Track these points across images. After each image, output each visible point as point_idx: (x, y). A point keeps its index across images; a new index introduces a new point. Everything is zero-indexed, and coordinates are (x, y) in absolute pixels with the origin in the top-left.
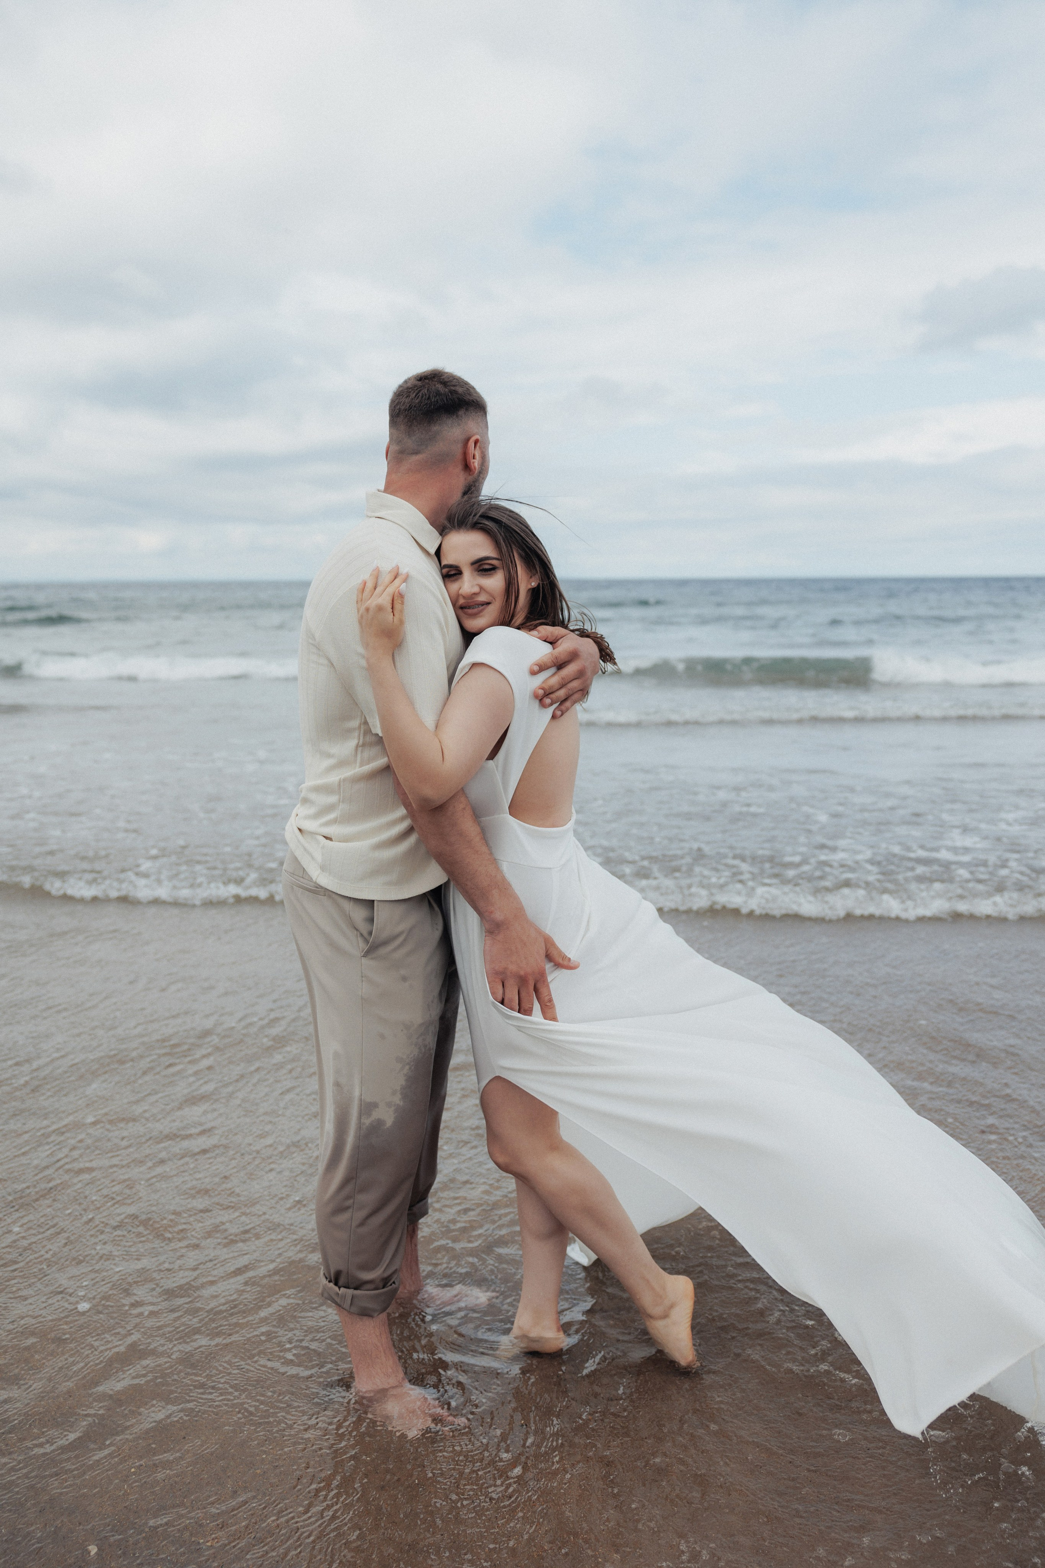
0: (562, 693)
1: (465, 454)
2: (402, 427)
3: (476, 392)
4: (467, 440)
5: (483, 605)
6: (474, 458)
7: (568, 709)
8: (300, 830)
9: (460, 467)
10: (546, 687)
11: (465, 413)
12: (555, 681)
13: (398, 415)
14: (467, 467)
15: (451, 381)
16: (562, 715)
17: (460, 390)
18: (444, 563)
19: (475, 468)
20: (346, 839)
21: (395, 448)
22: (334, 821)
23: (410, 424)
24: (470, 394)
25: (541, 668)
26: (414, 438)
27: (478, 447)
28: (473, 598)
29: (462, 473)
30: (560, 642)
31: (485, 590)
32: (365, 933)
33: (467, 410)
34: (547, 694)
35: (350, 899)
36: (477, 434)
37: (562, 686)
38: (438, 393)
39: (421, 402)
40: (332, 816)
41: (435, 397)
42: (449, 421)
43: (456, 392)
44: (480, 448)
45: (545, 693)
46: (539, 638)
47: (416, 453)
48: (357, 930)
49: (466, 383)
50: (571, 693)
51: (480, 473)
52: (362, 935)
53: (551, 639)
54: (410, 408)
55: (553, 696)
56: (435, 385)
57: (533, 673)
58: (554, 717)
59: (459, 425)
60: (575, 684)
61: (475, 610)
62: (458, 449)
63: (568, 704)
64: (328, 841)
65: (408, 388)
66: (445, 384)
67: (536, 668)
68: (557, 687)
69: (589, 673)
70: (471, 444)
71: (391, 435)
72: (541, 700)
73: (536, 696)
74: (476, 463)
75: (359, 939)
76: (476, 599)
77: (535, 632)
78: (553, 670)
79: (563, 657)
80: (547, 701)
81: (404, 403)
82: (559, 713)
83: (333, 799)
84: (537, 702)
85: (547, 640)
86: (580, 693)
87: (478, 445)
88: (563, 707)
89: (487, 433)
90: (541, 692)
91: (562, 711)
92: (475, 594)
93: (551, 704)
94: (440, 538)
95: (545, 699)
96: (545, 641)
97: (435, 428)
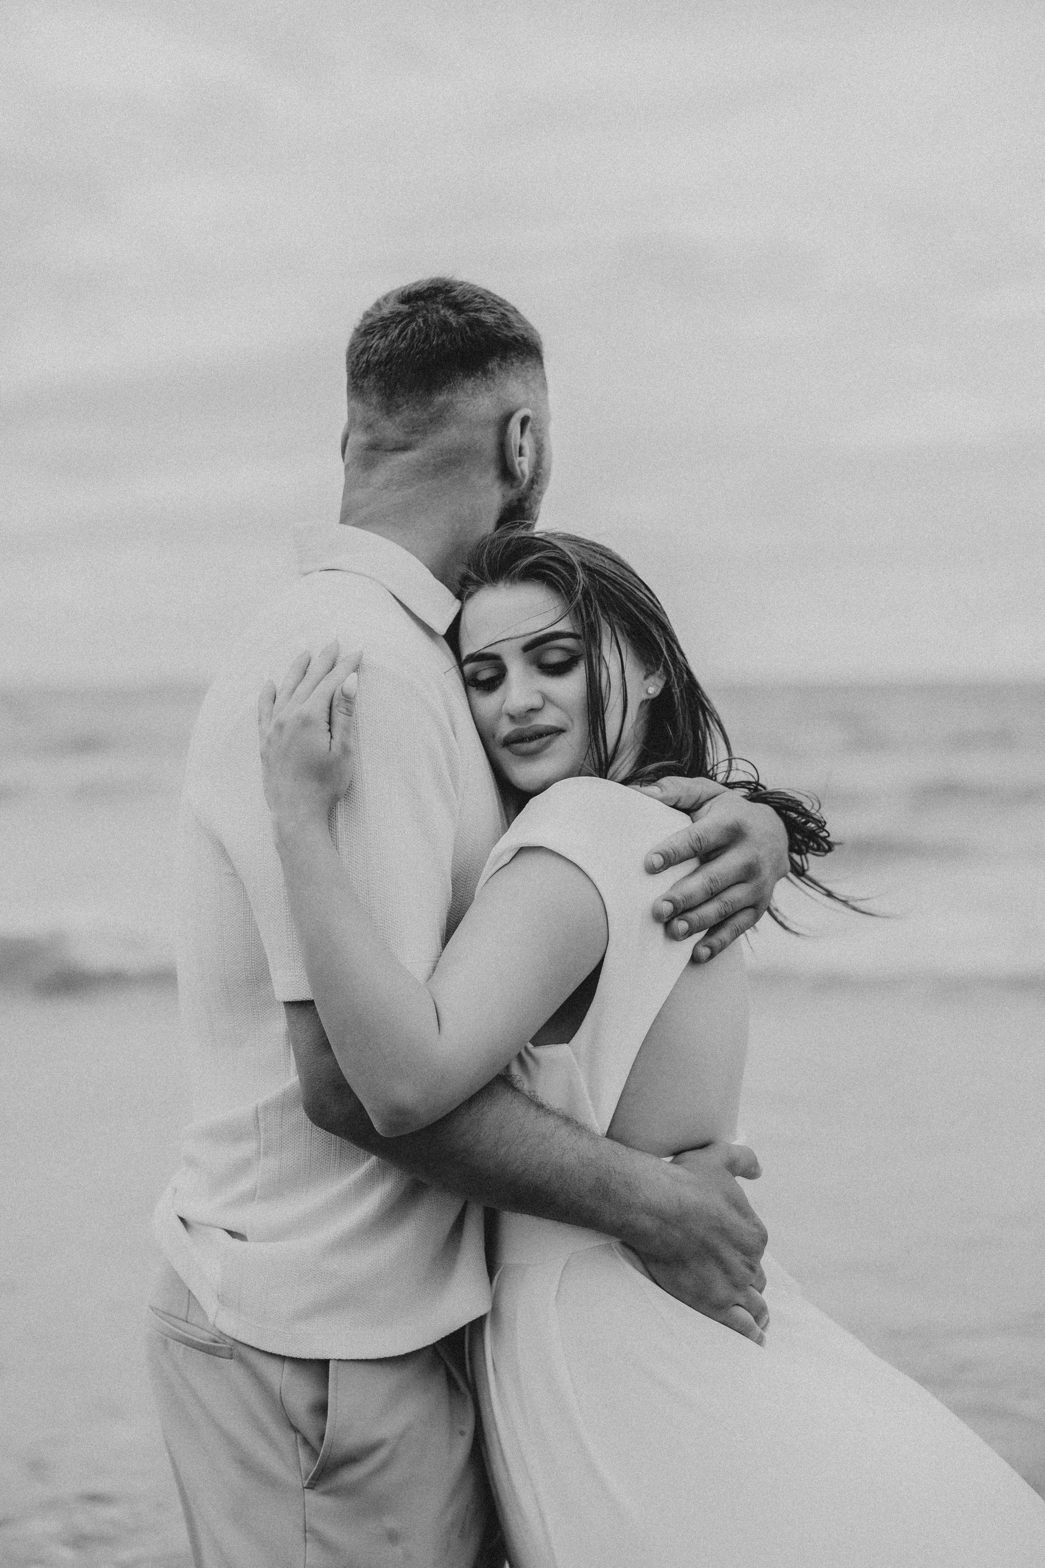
0: (711, 910)
1: (502, 446)
2: (375, 399)
3: (522, 320)
4: (507, 418)
5: (548, 734)
6: (521, 454)
7: (724, 946)
8: (182, 1219)
9: (492, 473)
10: (678, 897)
11: (500, 366)
12: (697, 884)
13: (365, 374)
14: (507, 473)
15: (469, 302)
16: (712, 956)
17: (488, 318)
18: (467, 650)
19: (523, 475)
20: (276, 1235)
21: (359, 438)
22: (251, 1197)
23: (388, 392)
24: (509, 326)
25: (670, 861)
26: (398, 419)
27: (527, 432)
28: (530, 720)
29: (497, 484)
30: (706, 807)
31: (552, 702)
32: (312, 1436)
33: (504, 358)
34: (681, 910)
35: (283, 1358)
36: (526, 404)
37: (712, 895)
38: (445, 325)
39: (410, 347)
40: (245, 1184)
41: (439, 336)
42: (469, 384)
43: (480, 323)
44: (532, 431)
45: (675, 908)
46: (662, 800)
47: (405, 448)
48: (296, 1430)
49: (502, 303)
50: (730, 910)
51: (533, 482)
52: (306, 1442)
53: (687, 803)
54: (389, 360)
55: (693, 916)
56: (438, 312)
57: (652, 870)
58: (695, 960)
59: (489, 389)
60: (739, 894)
61: (533, 745)
62: (488, 440)
63: (724, 934)
64: (236, 1242)
65: (382, 319)
66: (458, 307)
67: (658, 860)
68: (700, 897)
69: (767, 872)
70: (514, 426)
71: (352, 412)
72: (667, 925)
73: (657, 917)
74: (524, 465)
75: (301, 1451)
76: (534, 723)
77: (653, 789)
78: (693, 864)
79: (713, 838)
80: (681, 925)
81: (376, 351)
82: (705, 952)
83: (248, 1148)
84: (659, 929)
85: (680, 805)
86: (750, 912)
87: (529, 425)
88: (714, 941)
89: (545, 400)
90: (667, 907)
91: (711, 948)
92: (533, 710)
93: (689, 933)
94: (457, 604)
95: (675, 921)
96: (674, 807)
97: (441, 399)
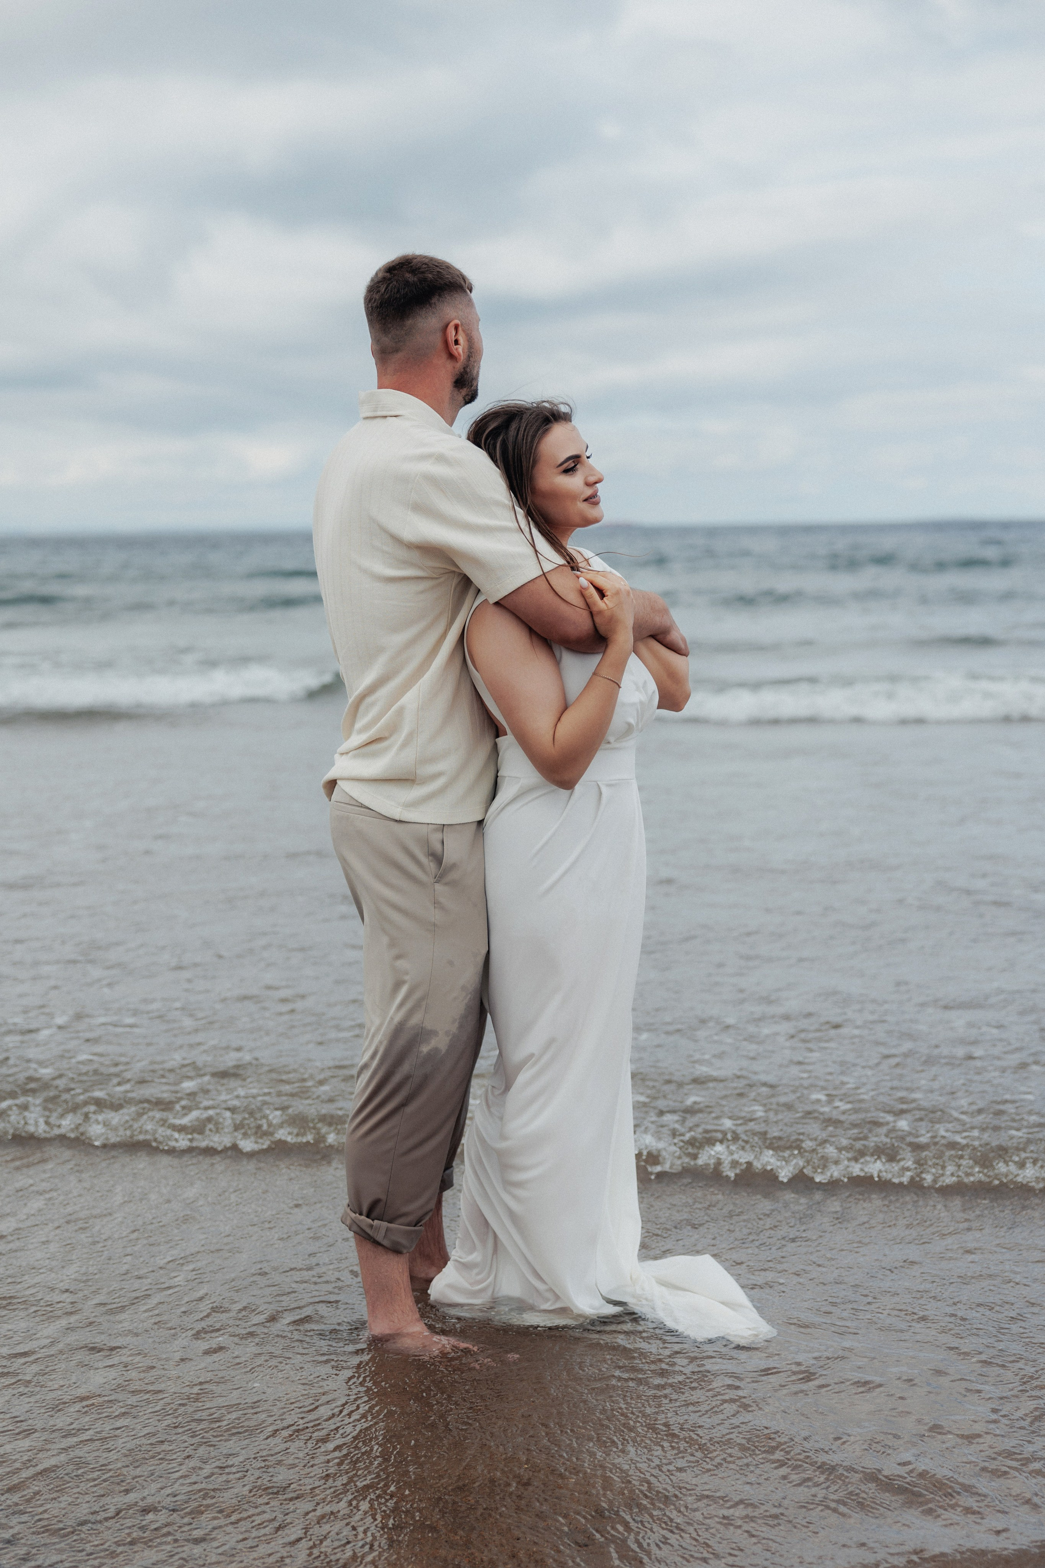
1: (446, 342)
4: (447, 326)
6: (457, 344)
11: (439, 300)
14: (450, 356)
19: (462, 355)
23: (383, 321)
26: (390, 336)
27: (459, 332)
36: (458, 317)
38: (408, 284)
39: (392, 296)
41: (406, 288)
42: (423, 312)
47: (396, 351)
51: (469, 357)
52: (438, 861)
56: (404, 275)
59: (434, 313)
62: (437, 339)
74: (462, 349)
75: (432, 866)
97: (409, 322)
